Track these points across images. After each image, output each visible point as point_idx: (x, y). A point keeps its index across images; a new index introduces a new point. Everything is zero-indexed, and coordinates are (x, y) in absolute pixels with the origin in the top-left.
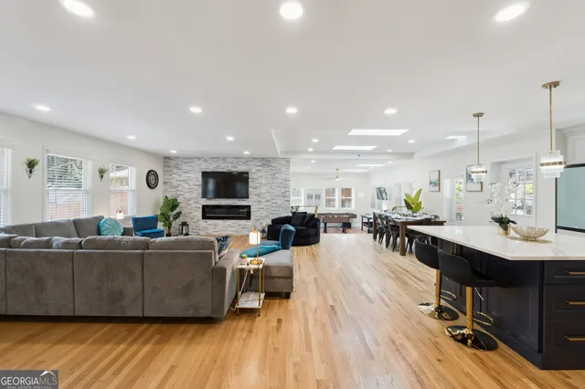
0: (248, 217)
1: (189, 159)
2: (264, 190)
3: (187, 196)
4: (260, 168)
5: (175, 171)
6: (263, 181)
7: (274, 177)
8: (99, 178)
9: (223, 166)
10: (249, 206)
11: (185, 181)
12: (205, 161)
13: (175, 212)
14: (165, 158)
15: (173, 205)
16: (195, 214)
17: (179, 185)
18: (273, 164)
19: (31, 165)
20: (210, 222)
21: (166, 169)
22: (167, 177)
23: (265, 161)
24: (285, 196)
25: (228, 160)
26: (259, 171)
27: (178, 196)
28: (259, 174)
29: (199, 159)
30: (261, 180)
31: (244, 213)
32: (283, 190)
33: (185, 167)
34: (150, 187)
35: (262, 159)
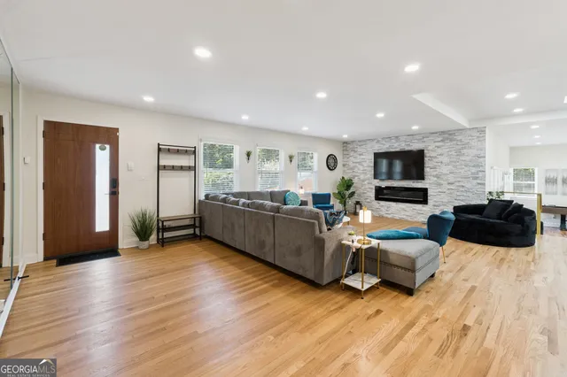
0: (425, 201)
1: (363, 142)
2: (445, 170)
3: (362, 177)
4: (441, 144)
5: (352, 154)
6: (445, 159)
7: (459, 153)
8: (289, 162)
9: (396, 145)
10: (426, 189)
11: (359, 163)
12: (378, 142)
13: (350, 191)
14: (344, 143)
15: (347, 184)
16: (369, 194)
17: (356, 166)
18: (459, 138)
19: (248, 154)
20: (382, 203)
21: (345, 153)
22: (345, 160)
23: (448, 135)
24: (478, 176)
25: (402, 139)
26: (438, 147)
27: (354, 177)
28: (439, 151)
29: (373, 140)
30: (440, 158)
31: (421, 197)
32: (474, 170)
33: (359, 150)
34: (329, 169)
35: (443, 132)
